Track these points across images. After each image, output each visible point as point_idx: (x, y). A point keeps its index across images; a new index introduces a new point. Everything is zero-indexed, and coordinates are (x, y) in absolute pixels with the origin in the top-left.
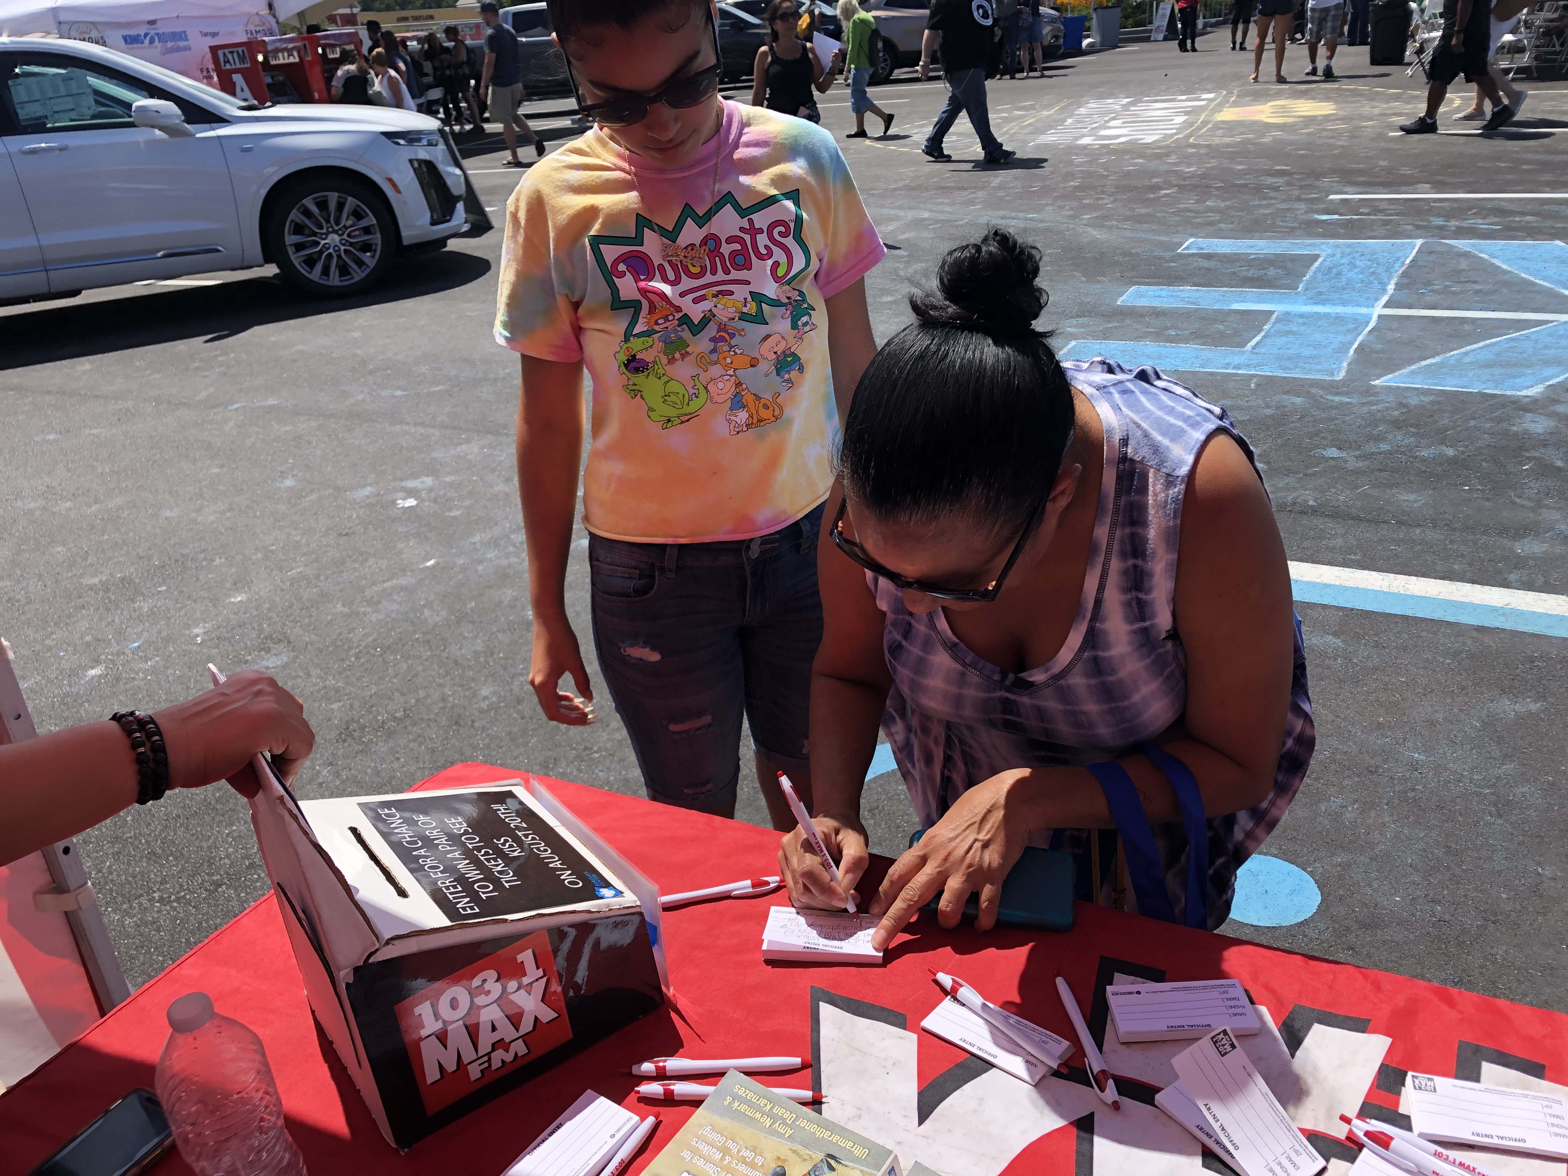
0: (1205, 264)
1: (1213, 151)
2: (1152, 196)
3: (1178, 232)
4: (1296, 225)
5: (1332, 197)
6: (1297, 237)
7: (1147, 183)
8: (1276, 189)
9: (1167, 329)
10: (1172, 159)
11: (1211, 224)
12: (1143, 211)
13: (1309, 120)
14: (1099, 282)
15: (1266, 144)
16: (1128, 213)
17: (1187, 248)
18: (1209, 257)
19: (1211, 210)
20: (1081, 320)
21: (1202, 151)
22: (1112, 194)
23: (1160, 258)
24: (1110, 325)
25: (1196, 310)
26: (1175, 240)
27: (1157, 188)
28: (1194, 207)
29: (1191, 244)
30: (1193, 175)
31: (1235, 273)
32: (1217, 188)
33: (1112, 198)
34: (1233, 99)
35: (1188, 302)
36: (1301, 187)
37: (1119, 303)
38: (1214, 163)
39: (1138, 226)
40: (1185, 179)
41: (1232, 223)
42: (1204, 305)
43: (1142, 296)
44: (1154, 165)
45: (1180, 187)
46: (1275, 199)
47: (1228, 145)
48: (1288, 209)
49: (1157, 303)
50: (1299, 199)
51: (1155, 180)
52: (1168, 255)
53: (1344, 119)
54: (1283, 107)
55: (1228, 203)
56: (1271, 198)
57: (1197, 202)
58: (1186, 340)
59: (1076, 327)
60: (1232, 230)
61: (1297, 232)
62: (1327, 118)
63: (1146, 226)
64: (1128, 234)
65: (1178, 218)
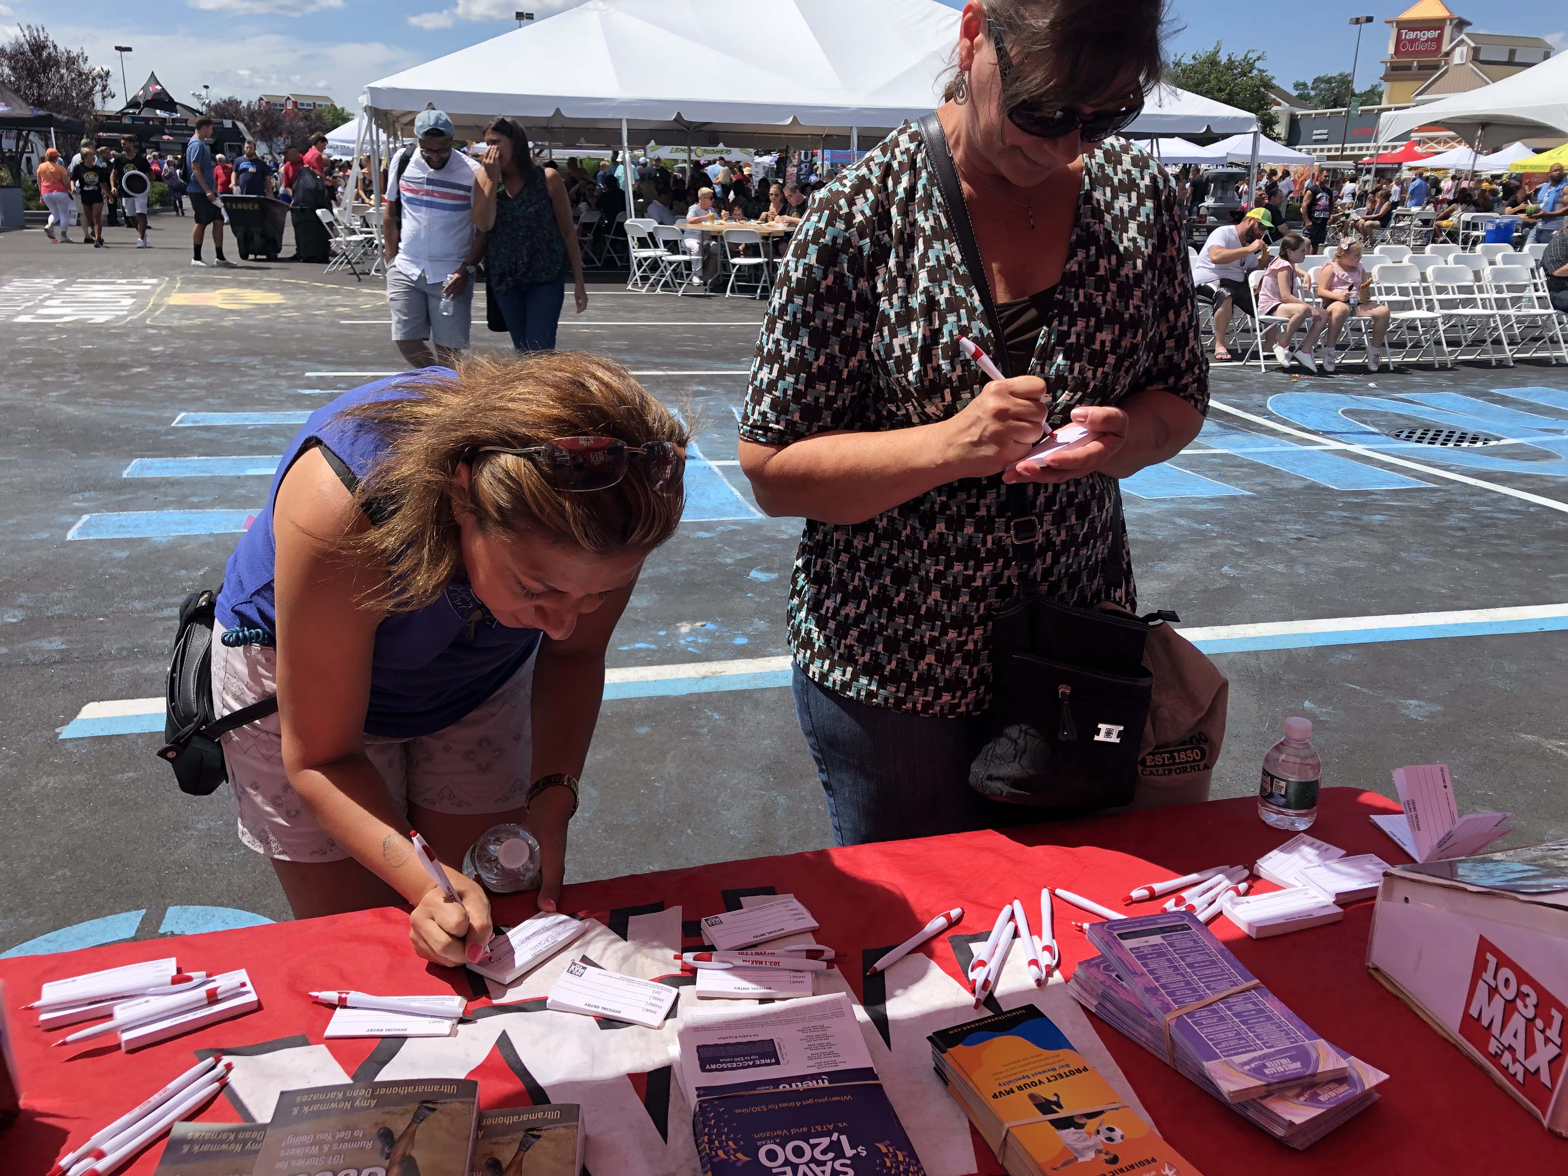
0: (206, 435)
1: (176, 333)
2: (123, 373)
3: (166, 407)
4: (283, 398)
5: (308, 374)
6: (288, 409)
7: (114, 361)
8: (253, 368)
9: (187, 496)
10: (132, 339)
11: (198, 399)
12: (119, 388)
13: (263, 308)
14: (95, 457)
15: (226, 327)
16: (103, 390)
17: (181, 422)
18: (208, 429)
19: (193, 386)
20: (87, 494)
21: (164, 332)
22: (76, 372)
23: (154, 432)
24: (122, 497)
25: (211, 478)
26: (166, 415)
27: (124, 366)
28: (174, 384)
29: (183, 419)
30: (162, 354)
31: (238, 443)
32: (194, 367)
33: (78, 376)
34: (178, 285)
35: (201, 472)
36: (276, 366)
37: (125, 475)
38: (178, 343)
39: (118, 402)
40: (154, 358)
41: (219, 398)
42: (217, 473)
43: (150, 468)
44: (113, 344)
45: (152, 365)
46: (255, 376)
47: (189, 327)
48: (271, 385)
49: (166, 474)
50: (278, 376)
51: (122, 359)
52: (162, 429)
53: (296, 308)
54: (232, 295)
55: (209, 380)
56: (251, 376)
57: (176, 379)
58: (212, 505)
59: (83, 501)
60: (222, 404)
61: (287, 405)
62: (279, 306)
63: (126, 402)
64: (109, 409)
65: (161, 395)
